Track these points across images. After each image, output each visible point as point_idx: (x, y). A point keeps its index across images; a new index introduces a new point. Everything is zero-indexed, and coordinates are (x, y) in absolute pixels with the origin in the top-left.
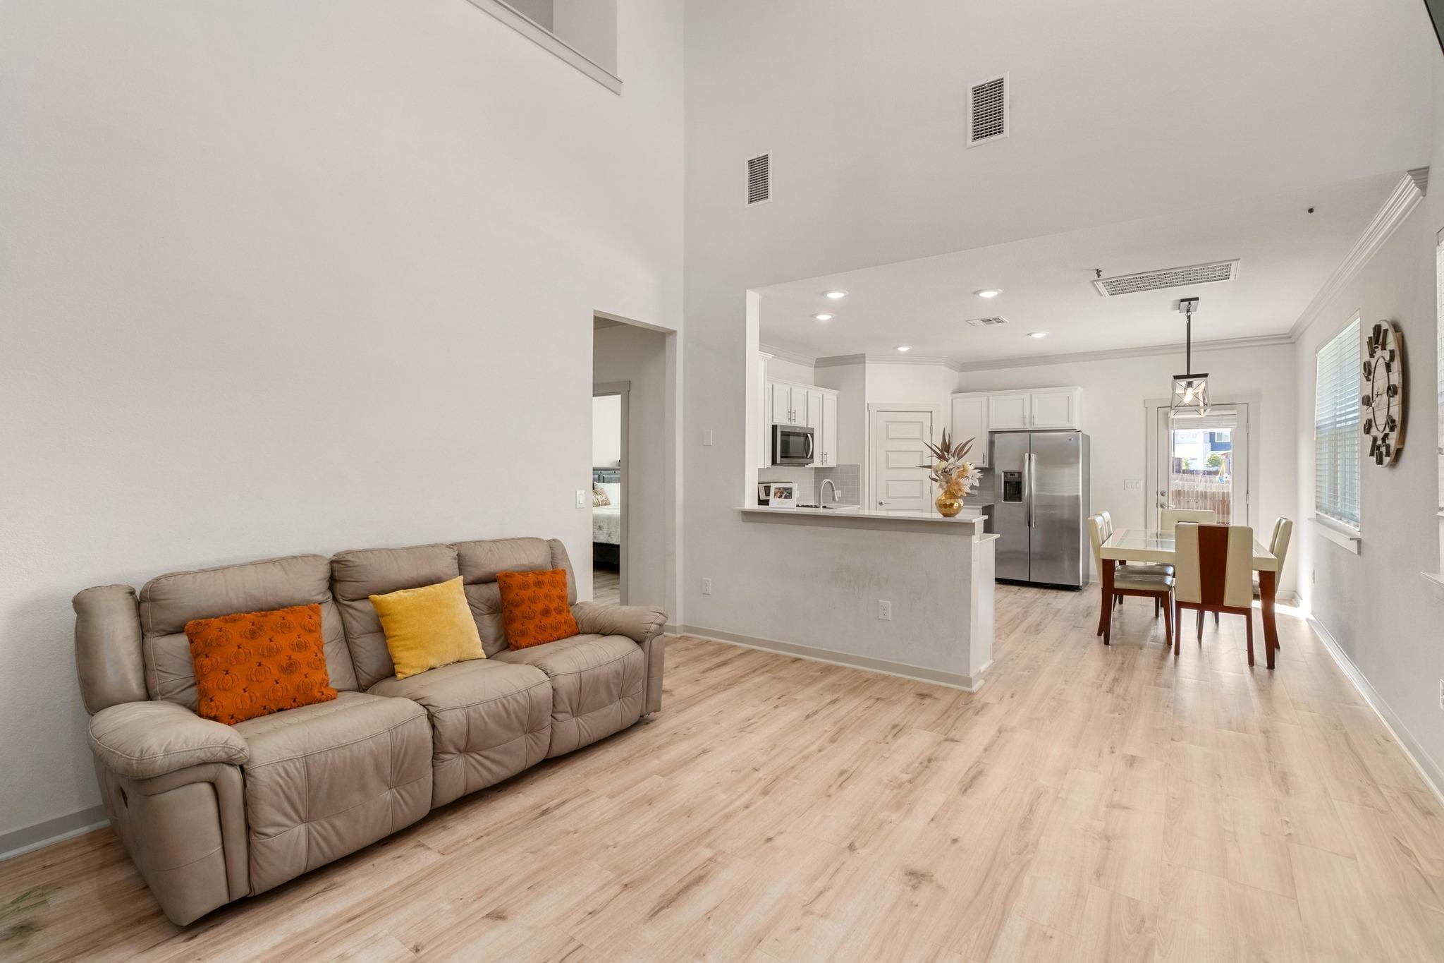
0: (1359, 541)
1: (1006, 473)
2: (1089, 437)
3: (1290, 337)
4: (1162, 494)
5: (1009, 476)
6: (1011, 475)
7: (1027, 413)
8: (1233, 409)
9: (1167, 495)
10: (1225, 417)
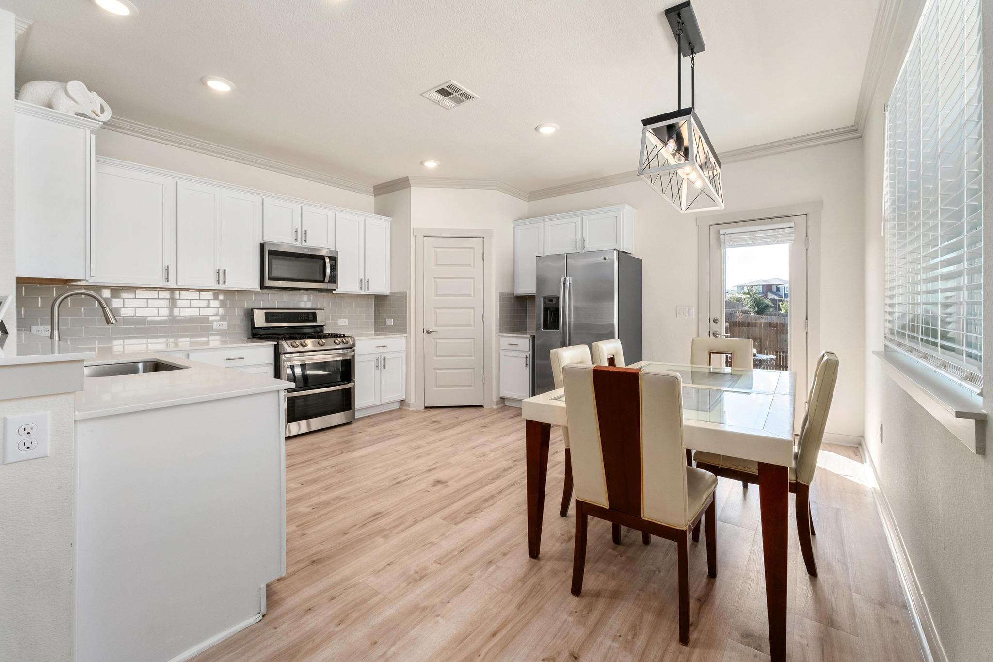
0: (981, 422)
1: (545, 299)
2: (639, 262)
3: (856, 130)
4: (715, 321)
5: (547, 302)
7: (579, 237)
8: (790, 221)
9: (719, 322)
10: (781, 231)
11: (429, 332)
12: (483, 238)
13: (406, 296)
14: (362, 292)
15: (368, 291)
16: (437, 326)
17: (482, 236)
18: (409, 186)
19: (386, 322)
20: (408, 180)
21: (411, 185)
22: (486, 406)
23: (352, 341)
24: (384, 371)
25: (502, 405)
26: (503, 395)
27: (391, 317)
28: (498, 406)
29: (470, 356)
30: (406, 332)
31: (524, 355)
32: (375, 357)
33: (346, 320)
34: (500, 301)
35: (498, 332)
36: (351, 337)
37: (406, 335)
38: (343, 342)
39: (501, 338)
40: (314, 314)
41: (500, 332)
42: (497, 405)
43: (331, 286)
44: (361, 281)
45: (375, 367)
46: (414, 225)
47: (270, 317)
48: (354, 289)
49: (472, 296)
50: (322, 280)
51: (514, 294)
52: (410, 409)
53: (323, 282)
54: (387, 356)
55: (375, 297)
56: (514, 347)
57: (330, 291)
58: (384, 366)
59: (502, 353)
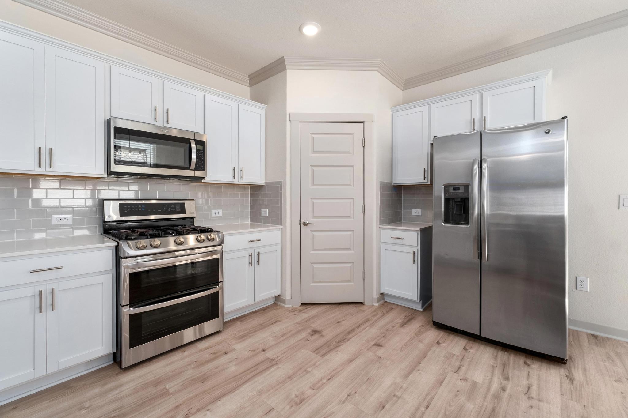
1: (447, 187)
5: (451, 190)
6: (455, 189)
7: (477, 116)
11: (305, 224)
12: (363, 123)
13: (281, 187)
14: (236, 182)
15: (242, 181)
16: (314, 217)
17: (363, 121)
18: (285, 69)
19: (261, 213)
20: (284, 62)
21: (287, 67)
22: (366, 304)
23: (219, 237)
24: (258, 268)
25: (382, 302)
26: (382, 291)
27: (266, 208)
28: (380, 303)
29: (349, 249)
30: (281, 224)
31: (411, 250)
32: (247, 253)
33: (221, 211)
34: (380, 191)
35: (379, 223)
36: (218, 232)
37: (281, 227)
38: (208, 238)
39: (383, 231)
40: (183, 205)
41: (380, 224)
42: (378, 302)
43: (198, 174)
44: (234, 170)
45: (248, 263)
46: (290, 109)
47: (125, 209)
48: (226, 177)
49: (351, 186)
50: (188, 166)
51: (392, 183)
52: (286, 306)
53: (189, 168)
54: (261, 251)
55: (251, 187)
56: (398, 241)
57: (199, 179)
58: (258, 262)
59: (384, 247)
